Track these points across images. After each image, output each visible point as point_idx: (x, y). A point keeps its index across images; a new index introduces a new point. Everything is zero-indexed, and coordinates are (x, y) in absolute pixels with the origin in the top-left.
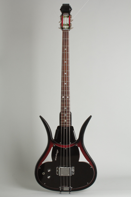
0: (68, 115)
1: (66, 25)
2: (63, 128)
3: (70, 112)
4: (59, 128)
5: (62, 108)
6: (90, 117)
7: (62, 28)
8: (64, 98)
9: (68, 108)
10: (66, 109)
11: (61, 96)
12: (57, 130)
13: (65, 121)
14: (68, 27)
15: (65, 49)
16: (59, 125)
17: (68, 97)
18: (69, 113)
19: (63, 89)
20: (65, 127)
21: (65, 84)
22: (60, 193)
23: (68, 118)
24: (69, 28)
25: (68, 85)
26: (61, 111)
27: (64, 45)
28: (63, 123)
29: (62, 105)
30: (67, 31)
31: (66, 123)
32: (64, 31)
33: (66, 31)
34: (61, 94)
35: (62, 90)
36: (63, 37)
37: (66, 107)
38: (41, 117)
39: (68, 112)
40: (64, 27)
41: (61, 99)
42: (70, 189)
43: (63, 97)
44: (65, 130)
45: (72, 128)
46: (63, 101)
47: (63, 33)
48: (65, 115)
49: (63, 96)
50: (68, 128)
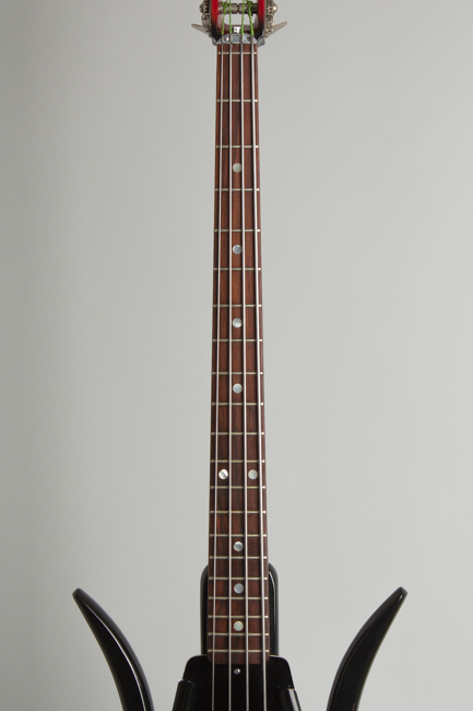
0: (256, 589)
1: (237, 10)
2: (222, 668)
3: (270, 569)
4: (194, 666)
5: (218, 546)
6: (397, 599)
7: (215, 32)
8: (226, 482)
9: (256, 547)
10: (243, 553)
11: (213, 465)
12: (182, 687)
13: (239, 626)
14: (250, 20)
15: (235, 167)
16: (198, 652)
17: (252, 475)
18: (264, 579)
19: (219, 419)
20: (234, 667)
21: (237, 387)
23: (255, 607)
24: (259, 31)
25: (254, 397)
26: (211, 561)
27: (226, 142)
28: (224, 642)
29: (218, 524)
30: (249, 48)
31: (239, 642)
32: (227, 47)
33: (238, 48)
34: (213, 457)
35: (213, 429)
36: (223, 91)
37: (243, 540)
38: (81, 598)
39: (256, 567)
40: (226, 19)
41: (212, 483)
43: (223, 474)
44: (239, 680)
45: (280, 673)
46: (219, 498)
47: (223, 63)
48: (238, 588)
49: (222, 466)
50: (256, 669)
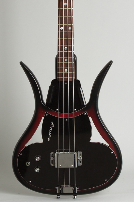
0: (71, 60)
2: (61, 82)
3: (75, 55)
4: (54, 82)
5: (60, 48)
6: (110, 63)
8: (62, 30)
9: (71, 48)
10: (67, 50)
11: (59, 26)
12: (50, 88)
13: (66, 70)
16: (55, 78)
17: (70, 28)
18: (73, 57)
19: (60, 13)
20: (65, 82)
21: (65, 4)
22: (58, 198)
23: (71, 65)
25: (70, 7)
26: (58, 53)
28: (62, 75)
29: (60, 42)
31: (66, 75)
34: (59, 23)
35: (59, 16)
37: (67, 47)
38: (22, 64)
39: (71, 54)
41: (59, 31)
42: (74, 191)
43: (62, 28)
44: (66, 86)
45: (78, 83)
46: (61, 35)
48: (66, 60)
49: (61, 26)
50: (71, 82)
